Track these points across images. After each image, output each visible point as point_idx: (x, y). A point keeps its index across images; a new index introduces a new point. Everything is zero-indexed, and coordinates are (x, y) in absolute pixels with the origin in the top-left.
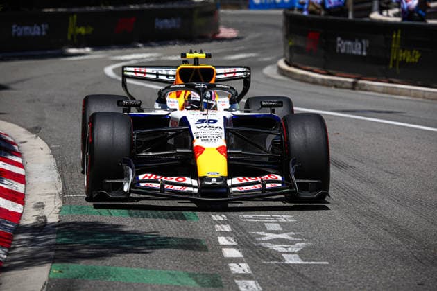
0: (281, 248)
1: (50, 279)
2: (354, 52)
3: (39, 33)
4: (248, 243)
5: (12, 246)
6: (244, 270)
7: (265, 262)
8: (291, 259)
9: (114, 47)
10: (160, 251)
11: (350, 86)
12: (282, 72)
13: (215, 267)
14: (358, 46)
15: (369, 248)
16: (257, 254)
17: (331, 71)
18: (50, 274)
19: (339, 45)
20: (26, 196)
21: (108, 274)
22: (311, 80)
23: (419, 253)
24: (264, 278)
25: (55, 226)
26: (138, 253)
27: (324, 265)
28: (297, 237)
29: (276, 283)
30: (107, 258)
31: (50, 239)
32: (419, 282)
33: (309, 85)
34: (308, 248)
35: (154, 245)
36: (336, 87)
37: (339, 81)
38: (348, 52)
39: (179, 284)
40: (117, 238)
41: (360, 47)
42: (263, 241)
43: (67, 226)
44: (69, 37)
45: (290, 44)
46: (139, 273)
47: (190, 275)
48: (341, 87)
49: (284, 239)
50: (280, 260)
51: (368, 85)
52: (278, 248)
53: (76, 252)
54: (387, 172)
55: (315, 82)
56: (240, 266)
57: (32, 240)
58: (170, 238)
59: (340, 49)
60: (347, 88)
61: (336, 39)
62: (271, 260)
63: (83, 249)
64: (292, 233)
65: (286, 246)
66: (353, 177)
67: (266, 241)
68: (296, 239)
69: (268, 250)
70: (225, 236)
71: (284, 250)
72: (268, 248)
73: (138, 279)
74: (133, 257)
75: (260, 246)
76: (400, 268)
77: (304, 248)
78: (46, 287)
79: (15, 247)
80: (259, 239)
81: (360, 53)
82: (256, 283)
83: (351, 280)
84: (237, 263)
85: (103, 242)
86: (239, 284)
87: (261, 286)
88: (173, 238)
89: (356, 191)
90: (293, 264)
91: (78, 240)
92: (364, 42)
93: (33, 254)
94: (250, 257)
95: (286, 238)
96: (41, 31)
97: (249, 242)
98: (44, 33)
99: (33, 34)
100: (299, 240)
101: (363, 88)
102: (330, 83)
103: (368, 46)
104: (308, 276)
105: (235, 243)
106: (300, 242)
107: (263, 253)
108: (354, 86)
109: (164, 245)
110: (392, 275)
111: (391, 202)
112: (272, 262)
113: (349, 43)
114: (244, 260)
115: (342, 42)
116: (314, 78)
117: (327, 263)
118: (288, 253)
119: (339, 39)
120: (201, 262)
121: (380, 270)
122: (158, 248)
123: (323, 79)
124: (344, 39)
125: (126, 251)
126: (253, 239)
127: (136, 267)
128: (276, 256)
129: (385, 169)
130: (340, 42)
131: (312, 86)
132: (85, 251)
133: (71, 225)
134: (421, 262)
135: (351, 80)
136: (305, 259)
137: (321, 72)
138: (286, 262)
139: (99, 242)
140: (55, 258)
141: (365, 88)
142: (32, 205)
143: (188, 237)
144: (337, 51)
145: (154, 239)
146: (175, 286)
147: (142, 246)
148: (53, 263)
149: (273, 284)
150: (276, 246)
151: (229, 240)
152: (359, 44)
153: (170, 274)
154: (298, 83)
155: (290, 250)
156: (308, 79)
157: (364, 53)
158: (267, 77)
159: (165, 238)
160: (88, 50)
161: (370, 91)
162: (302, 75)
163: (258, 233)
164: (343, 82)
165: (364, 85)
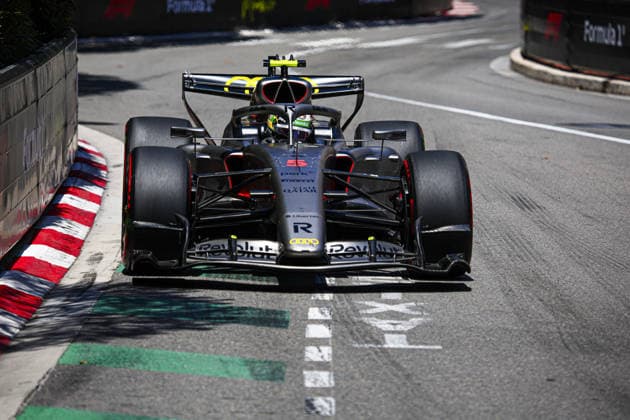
0: (387, 326)
1: (58, 365)
2: (606, 42)
3: (202, 9)
4: (346, 317)
5: (34, 316)
6: (322, 357)
7: (357, 345)
8: (393, 342)
9: (304, 28)
10: (223, 327)
11: (599, 87)
12: (515, 67)
13: (286, 351)
14: (612, 34)
15: (507, 326)
16: (352, 333)
17: (575, 67)
18: (61, 357)
19: (587, 31)
20: (85, 244)
21: (138, 360)
22: (550, 79)
23: (571, 335)
24: (343, 369)
25: (102, 289)
26: (193, 329)
27: (434, 351)
28: (416, 310)
29: (357, 375)
30: (149, 336)
31: (88, 307)
32: (550, 377)
33: (545, 85)
34: (425, 325)
35: (220, 318)
36: (581, 88)
37: (586, 81)
38: (598, 41)
39: (226, 376)
40: (174, 308)
41: (614, 35)
42: (367, 315)
43: (116, 289)
44: (244, 14)
45: (526, 28)
46: (179, 359)
47: (247, 363)
48: (587, 89)
49: (397, 312)
50: (378, 342)
51: (623, 86)
52: (384, 325)
53: (113, 326)
54: (585, 216)
55: (554, 81)
56: (320, 351)
57: (64, 308)
58: (246, 308)
59: (588, 36)
60: (595, 90)
61: (584, 24)
62: (367, 342)
63: (124, 322)
64: (413, 304)
65: (395, 322)
66: (535, 222)
67: (371, 315)
68: (413, 313)
69: (369, 328)
70: (320, 307)
71: (391, 328)
72: (369, 325)
73: (175, 368)
74: (183, 335)
75: (361, 322)
76: (535, 355)
77: (418, 326)
78: (47, 376)
79: (37, 318)
80: (364, 312)
81: (613, 43)
82: (330, 376)
83: (460, 372)
84: (317, 346)
85: (155, 313)
86: (307, 377)
87: (335, 380)
88: (250, 308)
89: (529, 243)
90: (393, 349)
91: (123, 309)
92: (619, 27)
93: (57, 328)
94: (340, 338)
95: (401, 310)
96: (206, 7)
97: (349, 316)
98: (209, 9)
99: (194, 10)
100: (417, 313)
101: (616, 91)
102: (574, 83)
103: (624, 33)
104: (405, 366)
105: (329, 318)
106: (418, 316)
107: (360, 332)
108: (604, 88)
109: (233, 318)
110: (518, 366)
111: (570, 259)
112: (366, 346)
113: (600, 29)
114: (330, 341)
115: (591, 27)
116: (553, 76)
117: (439, 347)
118: (393, 332)
119: (587, 23)
120: (271, 344)
121: (506, 358)
122: (222, 323)
123: (565, 78)
124: (594, 23)
125: (180, 326)
126: (356, 311)
127: (181, 350)
128: (376, 337)
129: (584, 212)
130: (588, 27)
131: (550, 86)
132: (124, 325)
133: (123, 288)
134: (567, 348)
135: (601, 79)
136: (412, 341)
137: (564, 67)
138: (386, 346)
139: (148, 313)
140: (78, 336)
141: (619, 90)
142: (88, 257)
143: (269, 307)
144: (585, 39)
145: (224, 310)
146: (221, 379)
147: (202, 319)
148: (73, 342)
149: (352, 378)
150: (384, 322)
151: (322, 313)
152: (613, 31)
153: (221, 361)
154: (532, 81)
155: (399, 328)
156: (546, 77)
157: (620, 43)
158: (494, 74)
159: (239, 309)
160: (267, 32)
161: (625, 94)
162: (539, 72)
163: (366, 303)
164: (590, 82)
165: (618, 86)
